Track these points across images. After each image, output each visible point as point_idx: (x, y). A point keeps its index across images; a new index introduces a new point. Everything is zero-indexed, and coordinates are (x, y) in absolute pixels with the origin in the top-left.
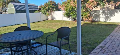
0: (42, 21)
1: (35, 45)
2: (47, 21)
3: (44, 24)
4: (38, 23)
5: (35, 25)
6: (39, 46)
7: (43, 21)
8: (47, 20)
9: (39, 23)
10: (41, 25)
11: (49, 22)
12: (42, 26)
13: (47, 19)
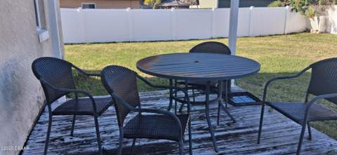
0: (288, 34)
1: (236, 99)
2: (304, 34)
3: (291, 43)
4: (273, 40)
5: (261, 44)
6: (248, 104)
7: (292, 34)
8: (305, 31)
9: (277, 41)
10: (281, 46)
11: (311, 40)
12: (280, 48)
13: (307, 31)
